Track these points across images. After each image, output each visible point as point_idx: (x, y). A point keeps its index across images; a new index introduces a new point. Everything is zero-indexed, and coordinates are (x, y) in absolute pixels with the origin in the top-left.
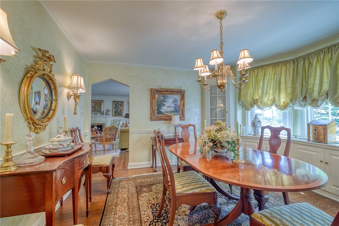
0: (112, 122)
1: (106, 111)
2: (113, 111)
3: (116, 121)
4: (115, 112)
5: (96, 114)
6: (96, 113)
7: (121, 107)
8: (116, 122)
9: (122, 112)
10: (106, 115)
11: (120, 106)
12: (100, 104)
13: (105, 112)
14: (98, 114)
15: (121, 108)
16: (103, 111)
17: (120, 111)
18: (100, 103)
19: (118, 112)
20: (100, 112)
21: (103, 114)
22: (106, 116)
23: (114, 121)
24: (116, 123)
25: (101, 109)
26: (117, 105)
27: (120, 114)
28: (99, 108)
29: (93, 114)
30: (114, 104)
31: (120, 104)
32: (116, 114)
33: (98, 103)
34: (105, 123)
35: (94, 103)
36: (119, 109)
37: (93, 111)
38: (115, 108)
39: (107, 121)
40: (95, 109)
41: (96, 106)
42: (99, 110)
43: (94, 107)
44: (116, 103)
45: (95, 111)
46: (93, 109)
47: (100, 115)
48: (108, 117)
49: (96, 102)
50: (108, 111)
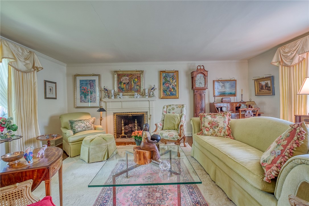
0: (165, 110)
1: (149, 90)
2: (160, 89)
3: (172, 107)
4: (164, 91)
5: (133, 95)
7: (175, 80)
8: (173, 109)
9: (176, 91)
10: (149, 96)
11: (173, 79)
12: (139, 78)
13: (147, 91)
14: (136, 95)
15: (174, 83)
16: (144, 90)
17: (173, 88)
18: (139, 75)
19: (170, 91)
20: (138, 91)
21: (143, 95)
22: (150, 99)
23: (169, 108)
24: (173, 111)
25: (140, 87)
26: (166, 78)
27: (173, 95)
28: (137, 85)
29: (128, 95)
30: (163, 77)
31: (172, 76)
32: (167, 94)
33: (135, 75)
34: (148, 110)
35: (128, 75)
36: (171, 85)
37: (127, 91)
38: (163, 84)
39: (150, 108)
40: (131, 86)
41: (132, 82)
42: (136, 88)
43: (128, 83)
44: (164, 75)
45: (131, 89)
46: (127, 87)
47: (139, 97)
48: (153, 100)
49: (131, 74)
50: (152, 89)
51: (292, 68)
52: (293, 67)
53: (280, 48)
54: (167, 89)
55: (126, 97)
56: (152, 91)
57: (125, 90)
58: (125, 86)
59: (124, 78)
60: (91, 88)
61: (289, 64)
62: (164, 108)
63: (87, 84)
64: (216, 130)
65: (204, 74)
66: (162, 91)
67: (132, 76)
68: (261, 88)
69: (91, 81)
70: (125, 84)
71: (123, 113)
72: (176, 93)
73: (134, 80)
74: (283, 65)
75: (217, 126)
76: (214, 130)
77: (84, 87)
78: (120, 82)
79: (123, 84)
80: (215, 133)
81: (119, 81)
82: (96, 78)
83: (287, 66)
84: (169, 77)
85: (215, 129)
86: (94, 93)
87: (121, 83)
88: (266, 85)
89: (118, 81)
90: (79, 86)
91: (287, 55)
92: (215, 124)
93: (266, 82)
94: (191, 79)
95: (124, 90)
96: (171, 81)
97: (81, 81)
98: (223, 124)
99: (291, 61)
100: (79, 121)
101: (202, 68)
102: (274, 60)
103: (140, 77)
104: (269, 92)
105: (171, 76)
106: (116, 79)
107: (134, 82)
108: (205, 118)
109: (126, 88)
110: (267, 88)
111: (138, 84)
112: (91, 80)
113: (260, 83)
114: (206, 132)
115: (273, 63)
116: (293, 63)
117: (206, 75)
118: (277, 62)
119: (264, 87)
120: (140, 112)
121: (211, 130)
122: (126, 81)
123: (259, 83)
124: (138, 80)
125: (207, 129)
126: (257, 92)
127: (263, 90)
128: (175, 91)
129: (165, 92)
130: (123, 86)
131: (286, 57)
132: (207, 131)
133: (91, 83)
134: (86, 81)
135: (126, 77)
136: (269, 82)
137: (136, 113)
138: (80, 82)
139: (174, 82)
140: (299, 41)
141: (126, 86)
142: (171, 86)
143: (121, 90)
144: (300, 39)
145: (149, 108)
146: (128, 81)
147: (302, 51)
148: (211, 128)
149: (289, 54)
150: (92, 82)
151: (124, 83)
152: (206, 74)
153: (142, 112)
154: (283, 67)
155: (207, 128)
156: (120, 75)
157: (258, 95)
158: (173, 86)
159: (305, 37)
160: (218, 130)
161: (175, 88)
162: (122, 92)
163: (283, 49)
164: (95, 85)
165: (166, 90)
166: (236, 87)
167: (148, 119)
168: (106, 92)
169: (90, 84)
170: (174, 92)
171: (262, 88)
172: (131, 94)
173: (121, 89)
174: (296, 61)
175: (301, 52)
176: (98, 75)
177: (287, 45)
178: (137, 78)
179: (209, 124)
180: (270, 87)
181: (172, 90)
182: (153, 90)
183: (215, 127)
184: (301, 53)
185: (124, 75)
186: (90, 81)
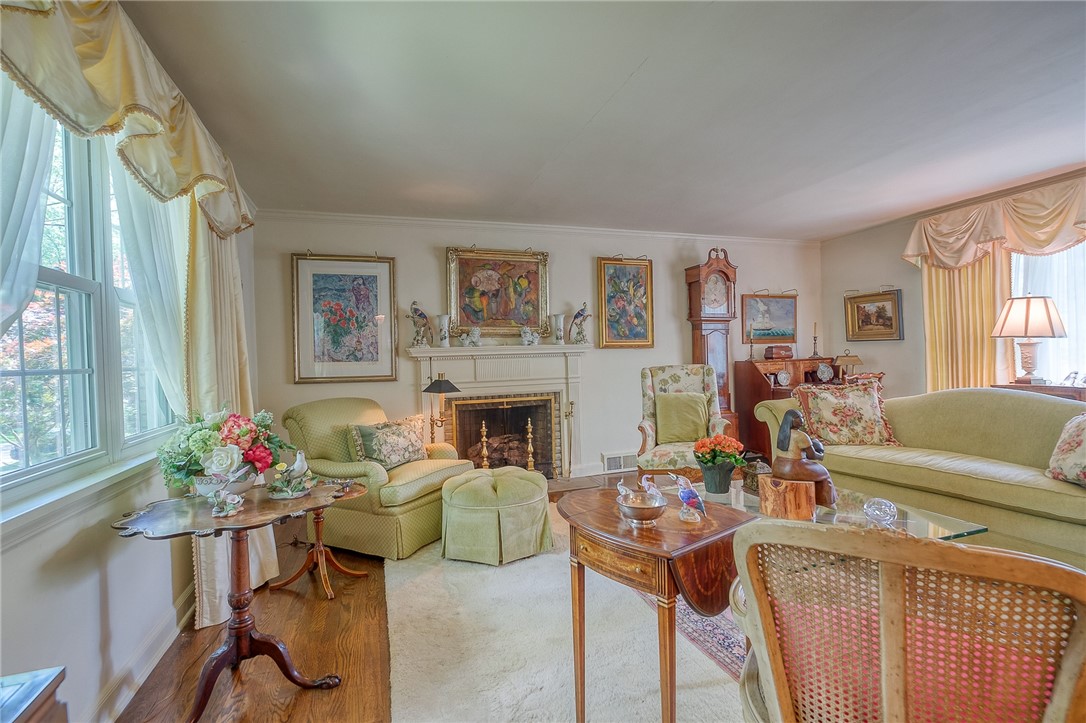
0: (650, 382)
1: (566, 318)
2: (598, 317)
3: (669, 372)
4: (613, 323)
5: (518, 336)
6: (515, 331)
7: (642, 290)
9: (645, 323)
10: (569, 340)
11: (637, 286)
12: (532, 276)
13: (559, 323)
14: (527, 337)
15: (640, 298)
16: (551, 317)
17: (639, 316)
18: (534, 268)
19: (629, 323)
20: (531, 321)
21: (546, 334)
22: (570, 349)
23: (661, 375)
24: (677, 386)
25: (536, 309)
26: (617, 281)
27: (637, 336)
28: (526, 300)
29: (497, 335)
30: (607, 278)
31: (634, 276)
32: (619, 335)
33: (520, 267)
34: (564, 387)
35: (495, 266)
36: (630, 303)
37: (493, 320)
38: (609, 302)
39: (570, 380)
40: (507, 304)
41: (511, 290)
42: (524, 310)
43: (496, 294)
44: (612, 271)
45: (504, 316)
46: (494, 305)
47: (536, 342)
48: (578, 354)
49: (508, 263)
50: (576, 317)
51: (956, 272)
52: (960, 271)
53: (924, 221)
54: (621, 317)
55: (489, 340)
56: (578, 321)
57: (486, 315)
58: (485, 303)
59: (481, 275)
60: (361, 306)
61: (950, 262)
62: (643, 376)
63: (344, 291)
64: (858, 428)
65: (725, 274)
66: (604, 323)
67: (510, 268)
68: (863, 322)
69: (361, 282)
70: (486, 297)
71: (479, 398)
72: (646, 330)
73: (516, 284)
74: (933, 265)
75: (860, 419)
76: (853, 430)
77: (329, 303)
78: (467, 289)
79: (477, 294)
80: (857, 435)
81: (467, 284)
82: (381, 271)
83: (945, 268)
84: (625, 280)
85: (855, 427)
86: (371, 324)
87: (471, 290)
88: (880, 314)
89: (461, 283)
90: (311, 300)
91: (947, 240)
92: (851, 413)
93: (880, 304)
94: (687, 287)
95: (483, 317)
96: (631, 291)
97: (317, 278)
98: (871, 411)
99: (955, 255)
100: (382, 428)
101: (722, 256)
102: (911, 249)
103: (536, 273)
104: (888, 330)
105: (631, 277)
106: (454, 278)
107: (515, 291)
108: (819, 400)
109: (490, 309)
110: (881, 320)
111: (529, 297)
112: (361, 277)
113: (862, 306)
114: (834, 437)
115: (908, 256)
116: (962, 262)
117: (731, 276)
118: (918, 256)
119: (873, 320)
120: (535, 395)
121: (845, 430)
122: (489, 287)
123: (858, 307)
124: (530, 282)
125: (831, 427)
126: (853, 331)
127: (870, 327)
128: (642, 323)
129: (616, 325)
130: (477, 302)
131: (945, 246)
132: (835, 433)
133: (362, 290)
134: (340, 278)
135: (490, 272)
136: (888, 306)
137: (521, 396)
138: (315, 282)
139: (639, 294)
140: (974, 212)
141: (489, 304)
142: (632, 307)
143: (472, 317)
144: (975, 206)
145: (564, 381)
146: (497, 286)
147: (986, 236)
148: (842, 425)
149: (951, 240)
150: (364, 284)
151: (483, 294)
152: (733, 276)
153: (542, 394)
154: (933, 269)
155: (831, 424)
156: (468, 264)
157: (853, 338)
158: (638, 309)
159: (990, 203)
160: (865, 428)
161: (644, 314)
162: (475, 323)
163: (934, 226)
164: (376, 296)
165: (617, 322)
166: (796, 316)
167: (563, 415)
168: (422, 321)
169: (356, 291)
170: (639, 329)
171: (866, 319)
172: (505, 330)
173: (470, 314)
174: (968, 256)
175: (982, 236)
176: (388, 258)
177: (944, 215)
178: (527, 277)
179: (835, 415)
180: (890, 319)
181: (635, 321)
182: (582, 318)
183: (853, 422)
184: (982, 239)
185: (483, 265)
186: (355, 278)
